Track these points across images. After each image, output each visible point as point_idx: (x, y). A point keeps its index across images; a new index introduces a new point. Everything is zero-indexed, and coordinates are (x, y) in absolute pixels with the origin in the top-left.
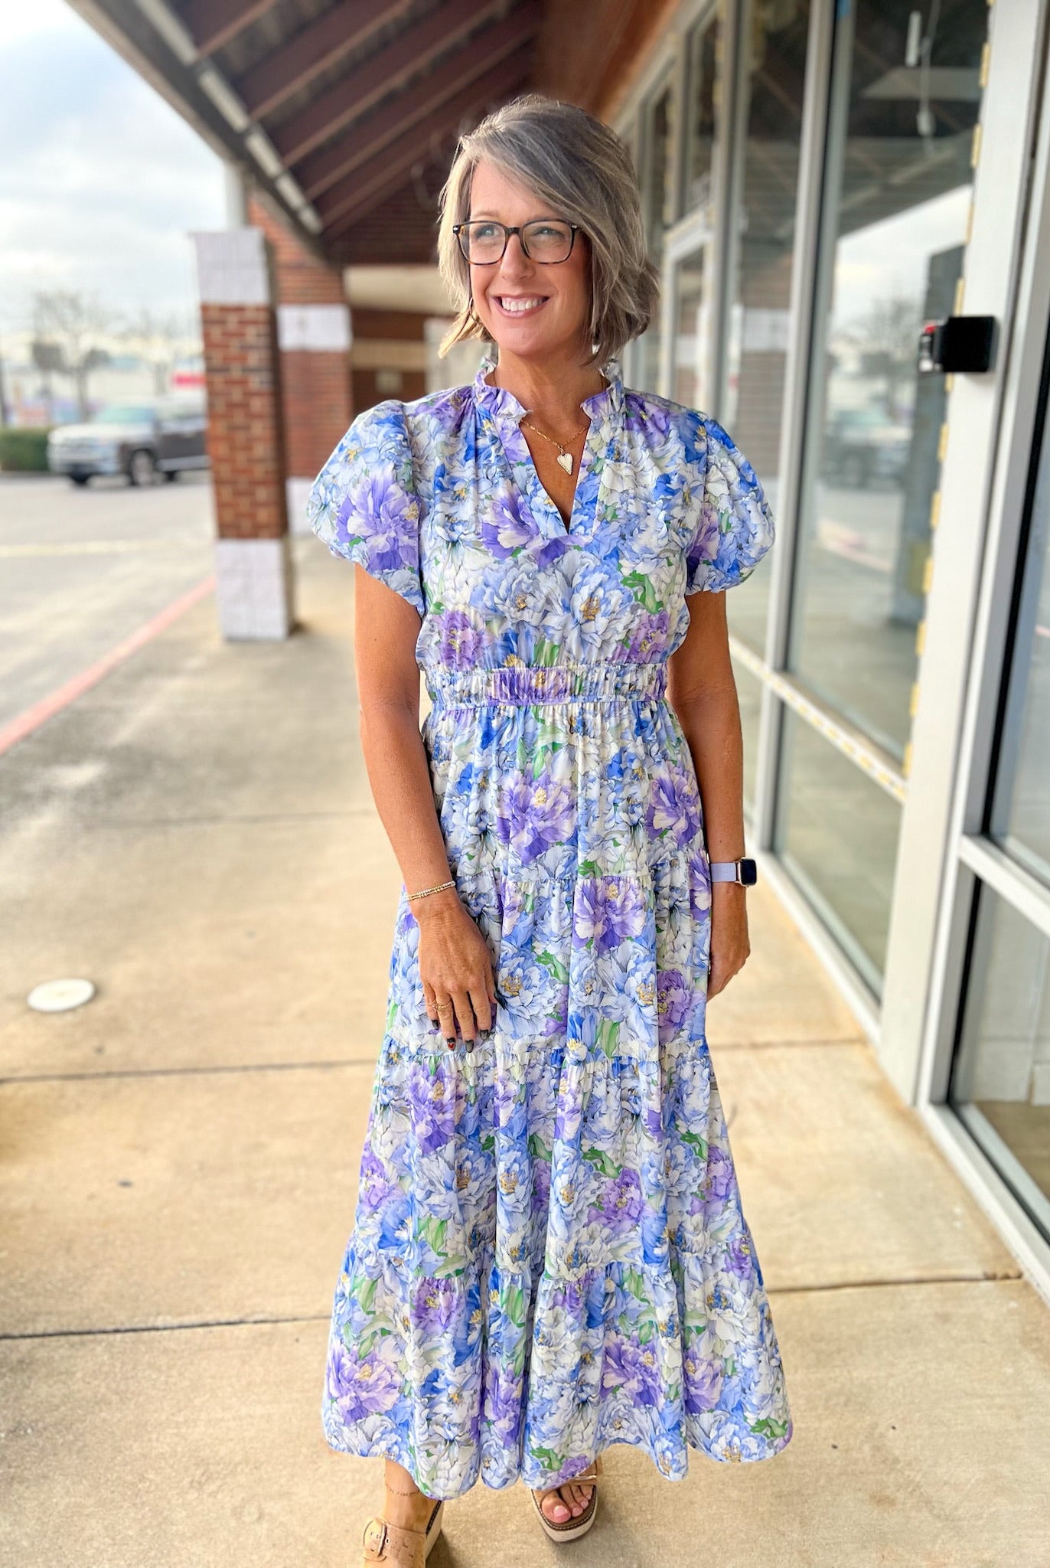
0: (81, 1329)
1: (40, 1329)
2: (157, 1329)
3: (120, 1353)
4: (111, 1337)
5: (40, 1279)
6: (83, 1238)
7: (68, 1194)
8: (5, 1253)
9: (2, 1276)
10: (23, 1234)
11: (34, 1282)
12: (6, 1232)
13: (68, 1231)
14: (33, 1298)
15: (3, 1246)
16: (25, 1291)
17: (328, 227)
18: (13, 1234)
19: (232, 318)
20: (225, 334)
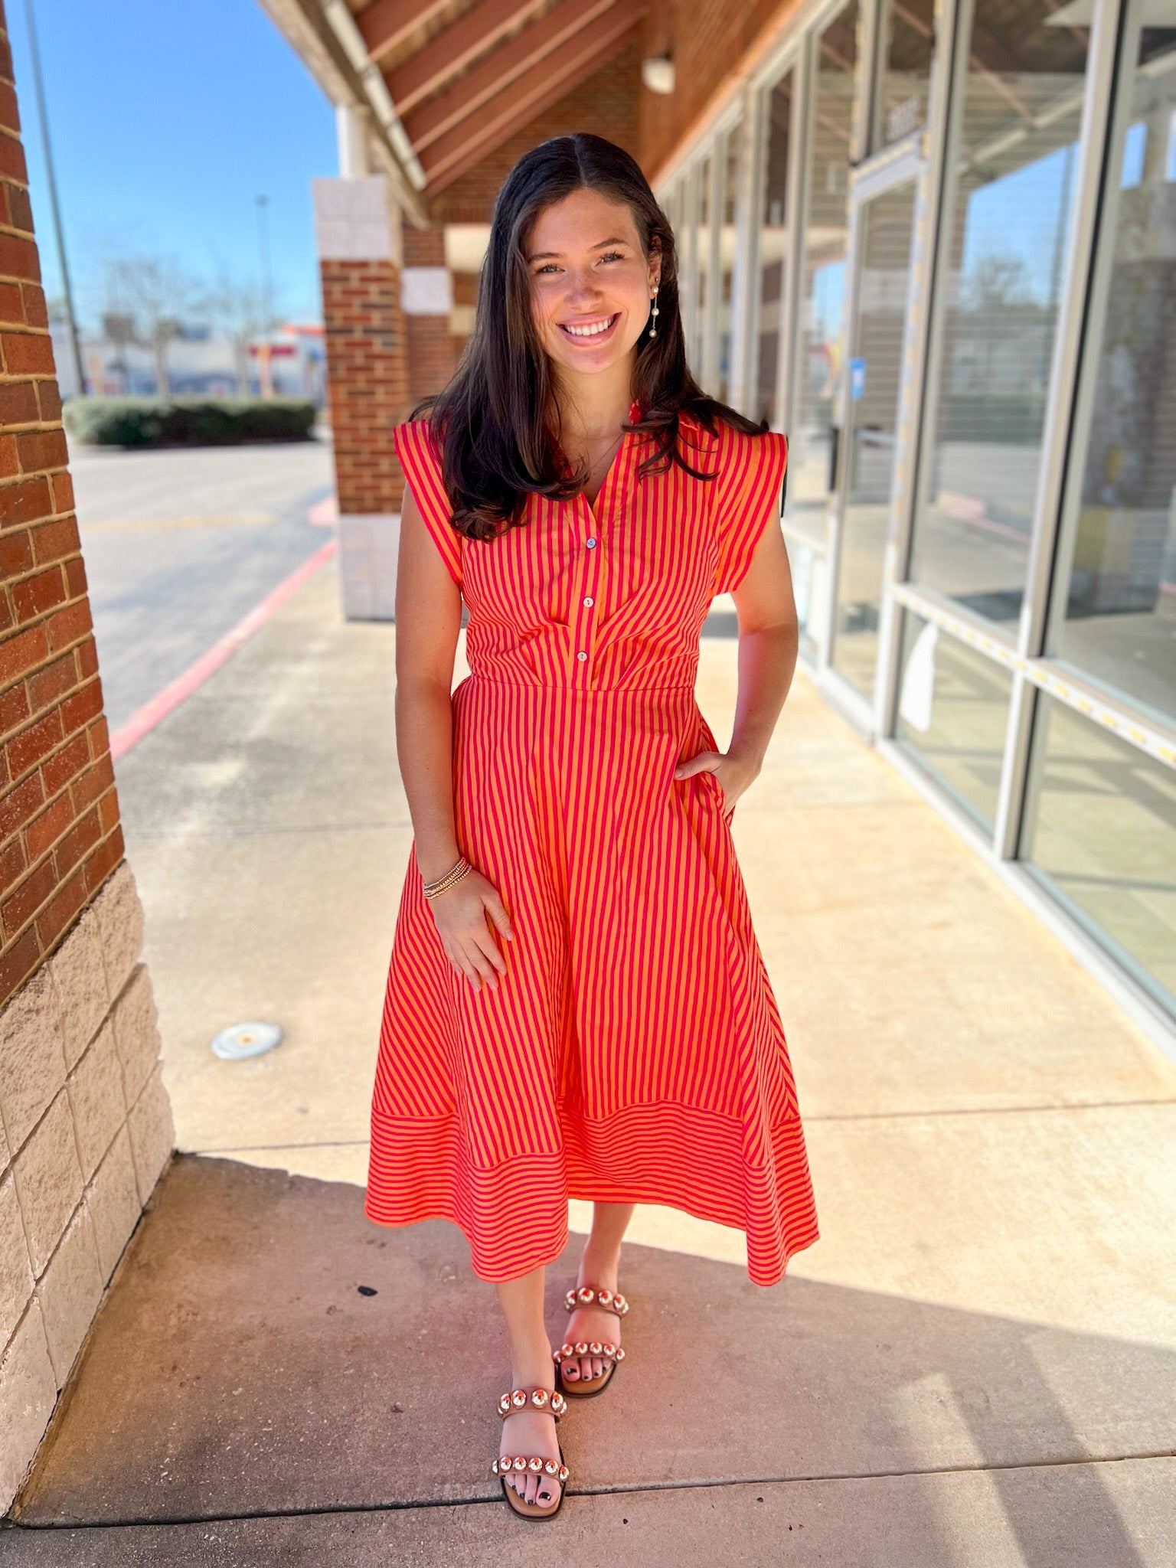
0: (353, 1503)
1: (302, 1506)
2: (448, 1504)
3: (406, 1539)
4: (393, 1514)
5: (289, 1428)
6: (331, 1368)
7: (302, 1306)
8: (240, 1389)
9: (242, 1424)
10: (257, 1363)
11: (283, 1431)
12: (237, 1360)
13: (311, 1358)
14: (286, 1455)
15: (237, 1380)
16: (273, 1445)
17: (430, 184)
18: (246, 1362)
19: (355, 275)
20: (346, 292)
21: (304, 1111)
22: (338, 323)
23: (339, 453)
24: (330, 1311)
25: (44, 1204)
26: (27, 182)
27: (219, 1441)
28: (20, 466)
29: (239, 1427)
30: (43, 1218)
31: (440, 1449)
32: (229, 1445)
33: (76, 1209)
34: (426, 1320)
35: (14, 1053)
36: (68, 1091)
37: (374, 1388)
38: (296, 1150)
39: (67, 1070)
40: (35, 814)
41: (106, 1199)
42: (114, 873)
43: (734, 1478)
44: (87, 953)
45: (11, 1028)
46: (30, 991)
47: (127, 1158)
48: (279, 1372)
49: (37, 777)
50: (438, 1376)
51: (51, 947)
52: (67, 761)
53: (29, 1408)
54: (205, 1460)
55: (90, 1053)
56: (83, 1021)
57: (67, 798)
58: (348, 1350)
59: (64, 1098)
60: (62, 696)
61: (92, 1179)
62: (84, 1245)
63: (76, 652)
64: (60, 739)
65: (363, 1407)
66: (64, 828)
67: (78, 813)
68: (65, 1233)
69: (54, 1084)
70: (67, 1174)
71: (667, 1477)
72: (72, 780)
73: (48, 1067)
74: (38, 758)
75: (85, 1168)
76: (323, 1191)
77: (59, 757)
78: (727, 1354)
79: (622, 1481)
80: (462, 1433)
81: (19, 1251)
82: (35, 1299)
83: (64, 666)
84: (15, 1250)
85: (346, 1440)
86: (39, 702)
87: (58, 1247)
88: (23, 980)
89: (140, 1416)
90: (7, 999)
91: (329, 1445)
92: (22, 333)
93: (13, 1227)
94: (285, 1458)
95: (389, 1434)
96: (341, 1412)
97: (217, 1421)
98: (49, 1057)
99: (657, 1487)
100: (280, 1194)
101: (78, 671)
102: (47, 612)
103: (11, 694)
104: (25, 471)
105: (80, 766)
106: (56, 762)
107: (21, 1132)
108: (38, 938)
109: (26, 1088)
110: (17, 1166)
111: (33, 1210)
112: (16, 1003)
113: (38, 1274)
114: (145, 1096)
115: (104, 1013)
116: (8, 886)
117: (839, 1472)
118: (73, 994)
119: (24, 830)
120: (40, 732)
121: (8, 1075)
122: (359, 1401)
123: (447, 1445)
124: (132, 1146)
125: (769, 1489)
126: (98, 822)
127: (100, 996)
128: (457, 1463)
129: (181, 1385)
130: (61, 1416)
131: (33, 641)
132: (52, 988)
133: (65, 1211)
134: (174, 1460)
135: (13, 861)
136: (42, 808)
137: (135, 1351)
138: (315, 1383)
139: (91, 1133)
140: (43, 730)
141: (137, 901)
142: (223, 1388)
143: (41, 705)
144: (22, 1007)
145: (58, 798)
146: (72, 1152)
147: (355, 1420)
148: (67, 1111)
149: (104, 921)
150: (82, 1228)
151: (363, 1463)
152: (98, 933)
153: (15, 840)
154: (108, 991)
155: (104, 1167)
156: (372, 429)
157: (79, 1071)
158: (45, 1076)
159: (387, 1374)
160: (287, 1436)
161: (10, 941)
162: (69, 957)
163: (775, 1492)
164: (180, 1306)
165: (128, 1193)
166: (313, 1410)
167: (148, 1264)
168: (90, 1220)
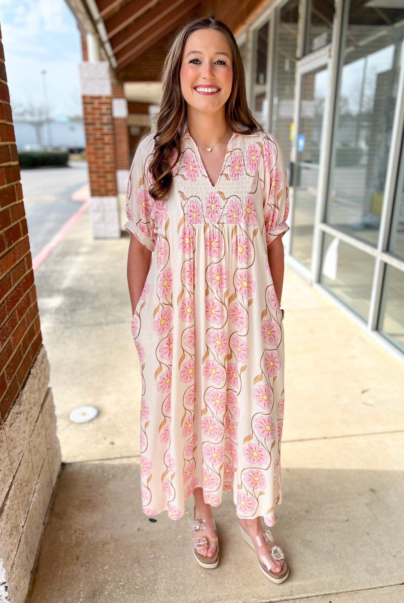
5: (130, 582)
6: (143, 555)
7: (127, 528)
8: (107, 567)
9: (110, 582)
10: (112, 554)
11: (128, 585)
12: (104, 554)
13: (134, 551)
14: (131, 595)
15: (105, 562)
16: (125, 590)
17: (119, 66)
18: (107, 554)
19: (96, 102)
20: (93, 109)
21: (112, 443)
22: (90, 121)
23: (91, 172)
24: (139, 529)
25: (23, 493)
26: (4, 60)
27: (102, 590)
28: (6, 181)
29: (109, 583)
30: (23, 500)
31: (195, 588)
32: (106, 591)
33: (33, 494)
34: (179, 531)
35: (13, 431)
36: (29, 445)
37: (163, 563)
38: (113, 460)
39: (29, 435)
40: (15, 329)
41: (42, 488)
42: (40, 351)
43: (318, 593)
44: (34, 386)
45: (11, 422)
46: (17, 405)
47: (48, 469)
48: (122, 558)
49: (15, 313)
50: (189, 556)
51: (22, 384)
52: (24, 305)
53: (22, 582)
54: (97, 599)
55: (36, 428)
56: (34, 414)
57: (25, 321)
58: (150, 546)
59: (28, 448)
60: (22, 278)
61: (38, 480)
62: (36, 508)
63: (25, 259)
64: (22, 296)
65: (160, 572)
66: (24, 334)
67: (28, 325)
68: (30, 505)
69: (26, 443)
70: (30, 479)
71: (291, 595)
72: (26, 313)
73: (25, 436)
74: (15, 305)
75: (35, 476)
76: (127, 477)
77: (22, 304)
78: (305, 540)
79: (273, 598)
80: (203, 581)
81: (16, 516)
82: (23, 535)
83: (22, 265)
84: (15, 516)
85: (156, 587)
86: (15, 281)
87: (28, 511)
88: (14, 400)
89: (66, 580)
90: (9, 409)
91: (149, 589)
92: (5, 124)
93: (15, 507)
94: (131, 596)
95: (173, 583)
96: (151, 574)
97: (99, 581)
98: (25, 432)
99: (287, 599)
100: (109, 480)
101: (26, 267)
102: (16, 243)
103: (6, 279)
104: (8, 183)
105: (28, 307)
106: (21, 306)
107: (16, 465)
108: (18, 382)
109: (17, 446)
110: (15, 480)
111: (20, 497)
112: (12, 411)
113: (23, 525)
114: (52, 442)
115: (39, 409)
116: (8, 361)
117: (359, 588)
118: (30, 404)
119: (12, 336)
120: (16, 294)
121: (11, 441)
122: (158, 569)
123: (198, 586)
124: (49, 464)
125: (333, 597)
126: (34, 330)
127: (38, 403)
128: (204, 594)
129: (82, 566)
130: (33, 583)
131: (11, 255)
132: (24, 402)
133: (30, 496)
134: (84, 599)
135: (9, 350)
136: (17, 326)
137: (60, 552)
138: (138, 562)
139: (36, 461)
140: (17, 293)
141: (47, 361)
142: (99, 567)
143: (16, 282)
144: (14, 412)
145: (22, 321)
146: (31, 470)
147: (157, 577)
148: (29, 453)
149: (38, 371)
150: (36, 501)
151: (165, 596)
152: (36, 377)
153: (9, 341)
154: (40, 401)
155: (41, 475)
156: (104, 163)
157: (32, 436)
158: (24, 440)
159: (167, 557)
160: (130, 586)
161: (9, 384)
162: (28, 388)
163: (336, 598)
164: (75, 531)
165: (48, 483)
166: (139, 574)
167: (59, 513)
168: (38, 498)
